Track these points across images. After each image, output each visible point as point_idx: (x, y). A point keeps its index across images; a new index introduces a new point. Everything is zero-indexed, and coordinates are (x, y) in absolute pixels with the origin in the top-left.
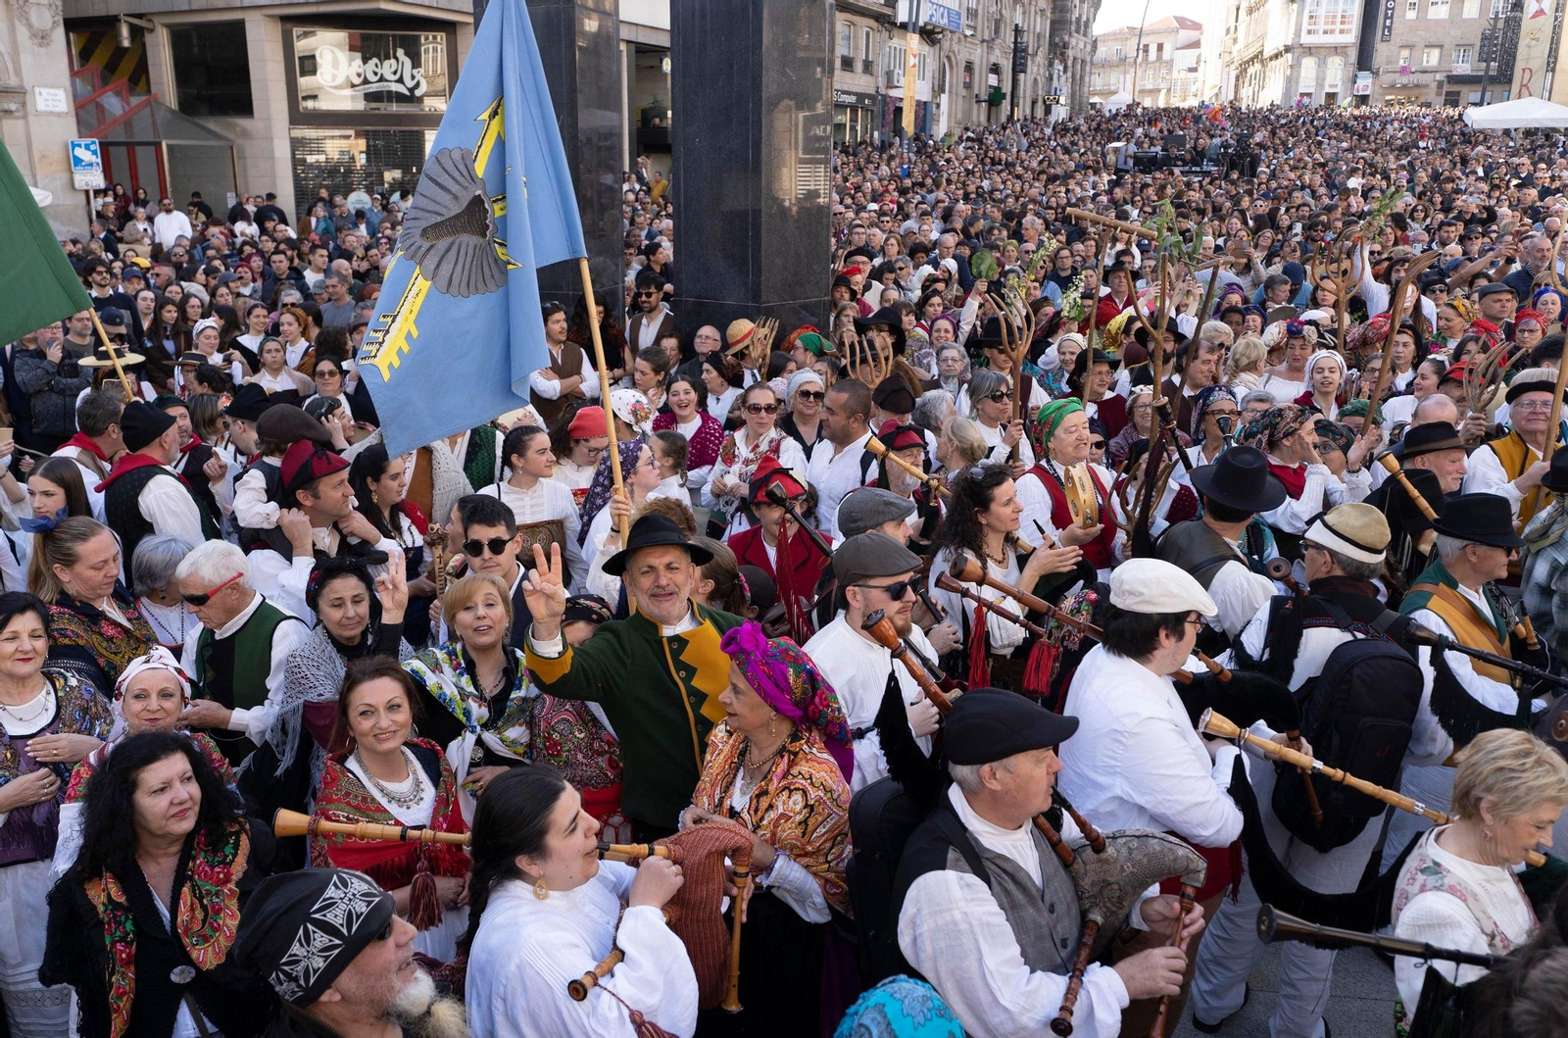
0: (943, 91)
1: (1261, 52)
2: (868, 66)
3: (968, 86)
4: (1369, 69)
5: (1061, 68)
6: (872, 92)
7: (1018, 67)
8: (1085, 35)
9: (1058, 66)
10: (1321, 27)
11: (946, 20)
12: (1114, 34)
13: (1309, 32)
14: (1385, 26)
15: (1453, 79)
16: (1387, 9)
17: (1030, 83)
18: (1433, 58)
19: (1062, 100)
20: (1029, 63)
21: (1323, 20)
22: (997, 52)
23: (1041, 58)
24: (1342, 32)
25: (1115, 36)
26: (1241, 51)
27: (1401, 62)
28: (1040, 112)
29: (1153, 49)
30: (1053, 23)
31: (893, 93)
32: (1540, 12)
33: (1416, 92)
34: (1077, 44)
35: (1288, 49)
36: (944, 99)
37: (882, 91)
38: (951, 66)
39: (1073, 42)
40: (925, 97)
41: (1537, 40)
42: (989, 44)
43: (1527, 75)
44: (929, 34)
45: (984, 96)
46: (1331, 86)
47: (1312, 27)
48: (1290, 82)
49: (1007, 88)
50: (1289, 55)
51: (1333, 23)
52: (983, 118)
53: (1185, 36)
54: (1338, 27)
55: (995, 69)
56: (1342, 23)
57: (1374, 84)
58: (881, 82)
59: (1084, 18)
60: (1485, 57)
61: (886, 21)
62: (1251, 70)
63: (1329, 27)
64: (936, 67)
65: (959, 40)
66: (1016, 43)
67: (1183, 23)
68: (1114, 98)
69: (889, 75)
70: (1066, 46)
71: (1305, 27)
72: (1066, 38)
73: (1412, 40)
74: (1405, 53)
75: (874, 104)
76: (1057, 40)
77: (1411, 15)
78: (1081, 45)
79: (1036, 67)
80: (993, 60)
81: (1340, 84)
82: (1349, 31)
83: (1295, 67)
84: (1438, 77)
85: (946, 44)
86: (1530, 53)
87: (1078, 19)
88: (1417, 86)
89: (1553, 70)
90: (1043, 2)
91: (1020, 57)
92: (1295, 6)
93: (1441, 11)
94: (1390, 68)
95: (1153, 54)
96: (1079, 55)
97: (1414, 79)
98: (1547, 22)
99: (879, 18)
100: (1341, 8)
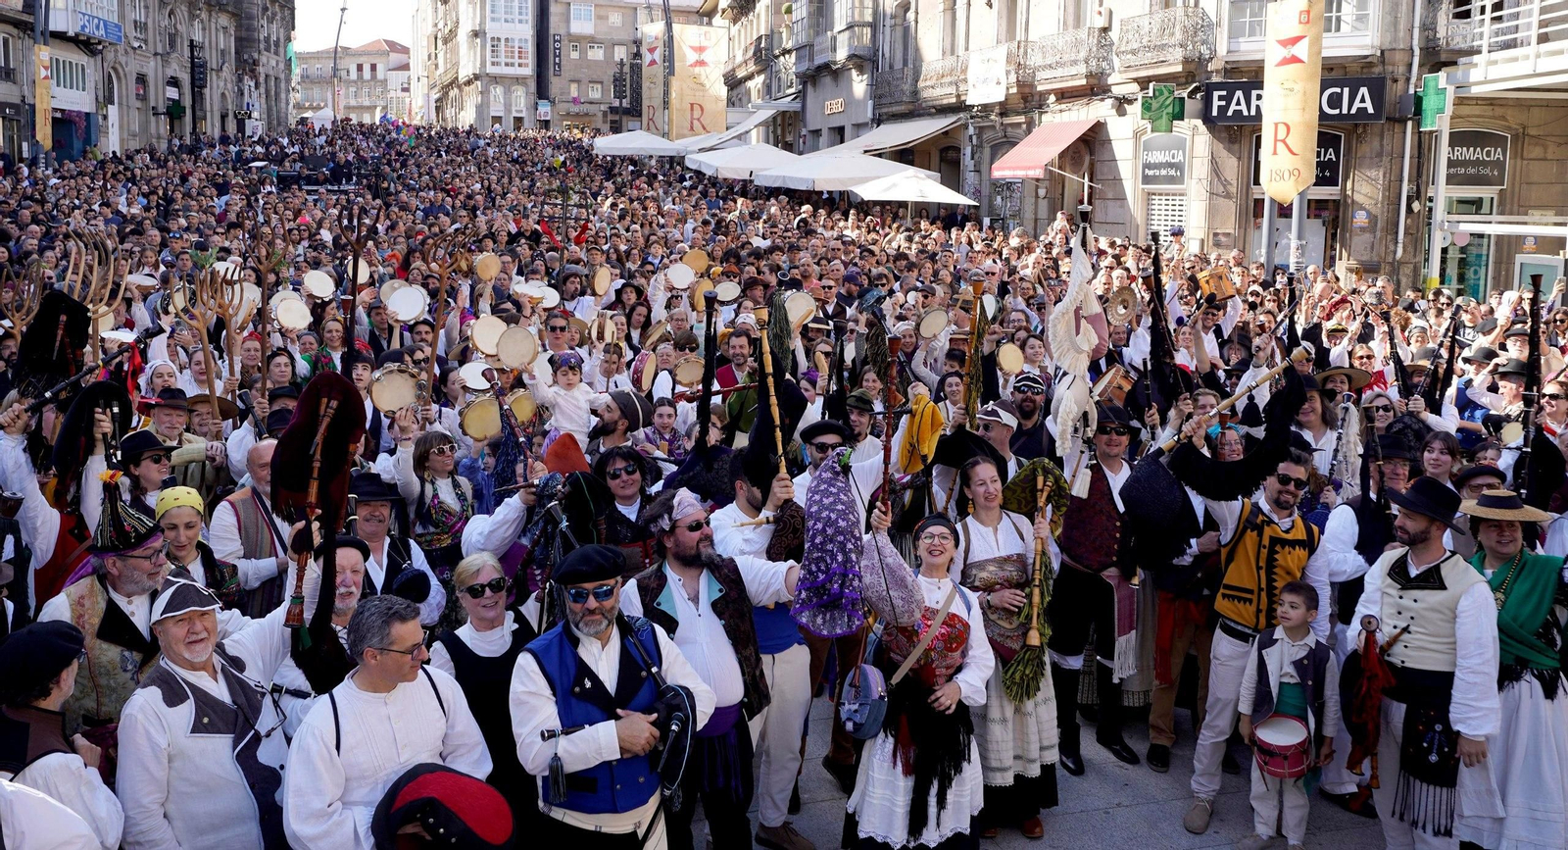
0: (112, 103)
1: (457, 78)
3: (143, 98)
4: (547, 99)
5: (252, 84)
6: (17, 101)
7: (198, 83)
8: (276, 53)
9: (249, 82)
10: (503, 59)
11: (102, 32)
13: (493, 64)
14: (555, 64)
15: (613, 110)
16: (555, 49)
17: (215, 98)
18: (595, 94)
19: (255, 115)
20: (214, 77)
21: (503, 54)
22: (174, 66)
23: (228, 71)
24: (520, 65)
25: (304, 57)
26: (442, 74)
27: (573, 94)
28: (232, 128)
29: (367, 68)
30: (238, 40)
32: (653, 62)
33: (587, 119)
34: (268, 62)
35: (477, 77)
36: (113, 111)
37: (30, 101)
38: (119, 78)
39: (264, 59)
40: (90, 108)
41: (655, 83)
42: (165, 57)
43: (651, 111)
44: (85, 44)
45: (162, 109)
46: (517, 111)
47: (495, 60)
48: (481, 109)
49: (187, 102)
50: (479, 83)
51: (513, 57)
52: (165, 130)
53: (396, 58)
54: (517, 61)
55: (174, 82)
56: (520, 58)
57: (552, 111)
59: (274, 38)
60: (619, 95)
61: (30, 27)
62: (451, 93)
63: (509, 60)
64: (99, 76)
65: (126, 52)
66: (192, 57)
67: (393, 46)
68: (320, 113)
70: (255, 63)
71: (489, 59)
72: (256, 56)
73: (579, 76)
74: (574, 87)
75: (18, 113)
76: (246, 56)
77: (575, 55)
78: (274, 63)
79: (219, 86)
80: (170, 73)
81: (524, 110)
82: (527, 65)
83: (485, 93)
84: (603, 107)
85: (110, 56)
86: (651, 94)
87: (267, 40)
88: (587, 114)
89: (668, 108)
90: (224, 20)
91: (198, 73)
92: (478, 40)
93: (597, 54)
94: (564, 98)
95: (367, 73)
96: (271, 73)
97: (585, 108)
98: (659, 70)
99: (17, 24)
100: (517, 45)
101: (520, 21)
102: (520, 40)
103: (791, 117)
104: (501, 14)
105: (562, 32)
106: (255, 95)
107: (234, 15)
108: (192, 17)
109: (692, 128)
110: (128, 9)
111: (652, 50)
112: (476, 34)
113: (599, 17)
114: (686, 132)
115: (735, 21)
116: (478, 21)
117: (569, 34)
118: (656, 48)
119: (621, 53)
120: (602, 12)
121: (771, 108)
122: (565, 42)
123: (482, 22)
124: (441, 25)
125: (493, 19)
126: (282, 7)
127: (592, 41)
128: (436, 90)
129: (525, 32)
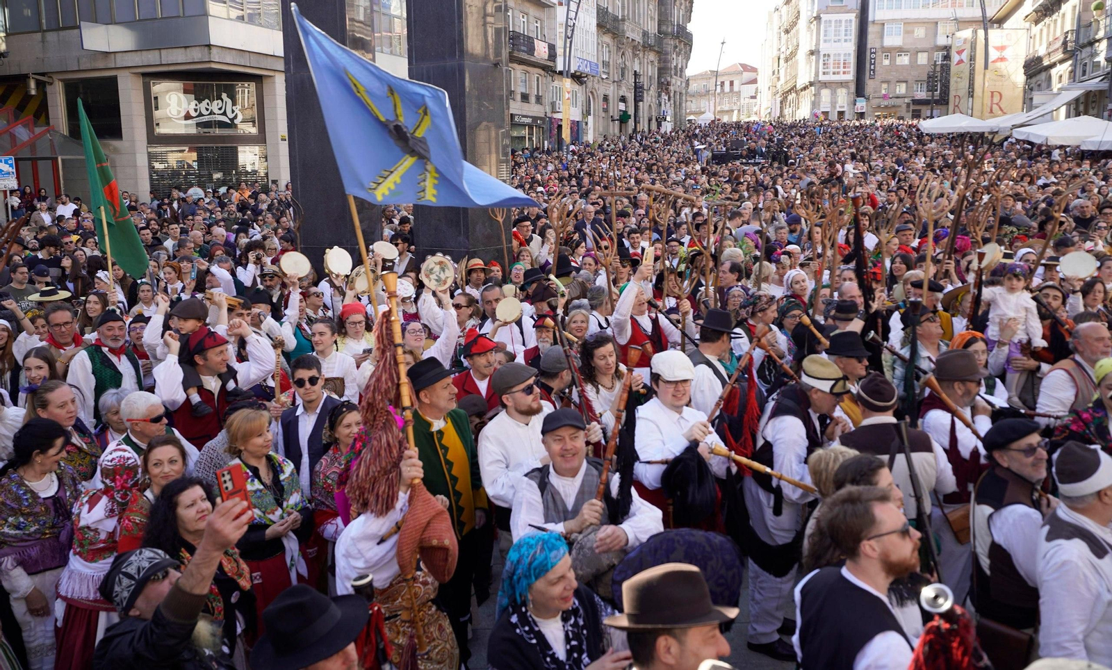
0: (590, 114)
1: (795, 86)
2: (539, 99)
3: (606, 110)
4: (863, 96)
5: (667, 98)
6: (542, 115)
7: (638, 98)
8: (681, 77)
9: (664, 97)
10: (831, 70)
11: (589, 69)
12: (701, 75)
13: (824, 73)
14: (871, 70)
15: (916, 102)
16: (871, 59)
17: (646, 108)
18: (901, 89)
19: (668, 118)
20: (645, 95)
21: (832, 66)
22: (624, 88)
23: (653, 92)
24: (844, 73)
25: (703, 76)
26: (782, 85)
27: (883, 92)
28: (654, 126)
29: (727, 84)
30: (659, 69)
31: (556, 116)
32: (961, 61)
33: (893, 110)
34: (676, 83)
35: (811, 84)
36: (590, 119)
37: (549, 115)
38: (594, 98)
39: (673, 81)
40: (578, 118)
41: (961, 78)
42: (618, 83)
43: (957, 100)
44: (578, 78)
45: (617, 117)
46: (841, 107)
47: (825, 70)
48: (815, 104)
49: (631, 111)
50: (813, 88)
51: (839, 68)
52: (617, 131)
53: (747, 76)
54: (842, 70)
55: (623, 99)
56: (844, 67)
57: (867, 105)
58: (548, 109)
59: (680, 66)
60: (931, 89)
61: (549, 69)
62: (790, 97)
63: (836, 70)
64: (584, 99)
65: (598, 81)
66: (635, 82)
67: (746, 68)
68: (702, 116)
69: (553, 104)
70: (669, 84)
71: (821, 70)
72: (669, 79)
73: (888, 78)
74: (885, 86)
75: (544, 123)
76: (663, 80)
77: (886, 62)
78: (679, 83)
79: (649, 98)
80: (621, 93)
81: (846, 105)
82: (849, 72)
83: (817, 95)
84: (907, 100)
85: (590, 84)
86: (958, 86)
87: (676, 67)
88: (894, 106)
89: (972, 96)
90: (652, 56)
91: (638, 91)
92: (814, 57)
93: (904, 60)
94: (876, 95)
95: (727, 88)
96: (677, 90)
97: (892, 102)
98: (965, 67)
99: (545, 68)
100: (842, 58)
101: (846, 41)
102: (845, 55)
103: (1095, 95)
104: (832, 36)
105: (877, 45)
106: (668, 105)
107: (658, 52)
108: (635, 55)
109: (991, 111)
110: (600, 53)
111: (959, 53)
112: (812, 53)
113: (907, 32)
114: (988, 115)
115: (1037, 22)
116: (814, 43)
117: (883, 47)
118: (963, 50)
119: (923, 59)
120: (909, 28)
121: (1080, 88)
122: (879, 53)
123: (818, 44)
124: (783, 49)
125: (825, 41)
126: (685, 44)
127: (900, 50)
128: (778, 95)
129: (850, 48)
